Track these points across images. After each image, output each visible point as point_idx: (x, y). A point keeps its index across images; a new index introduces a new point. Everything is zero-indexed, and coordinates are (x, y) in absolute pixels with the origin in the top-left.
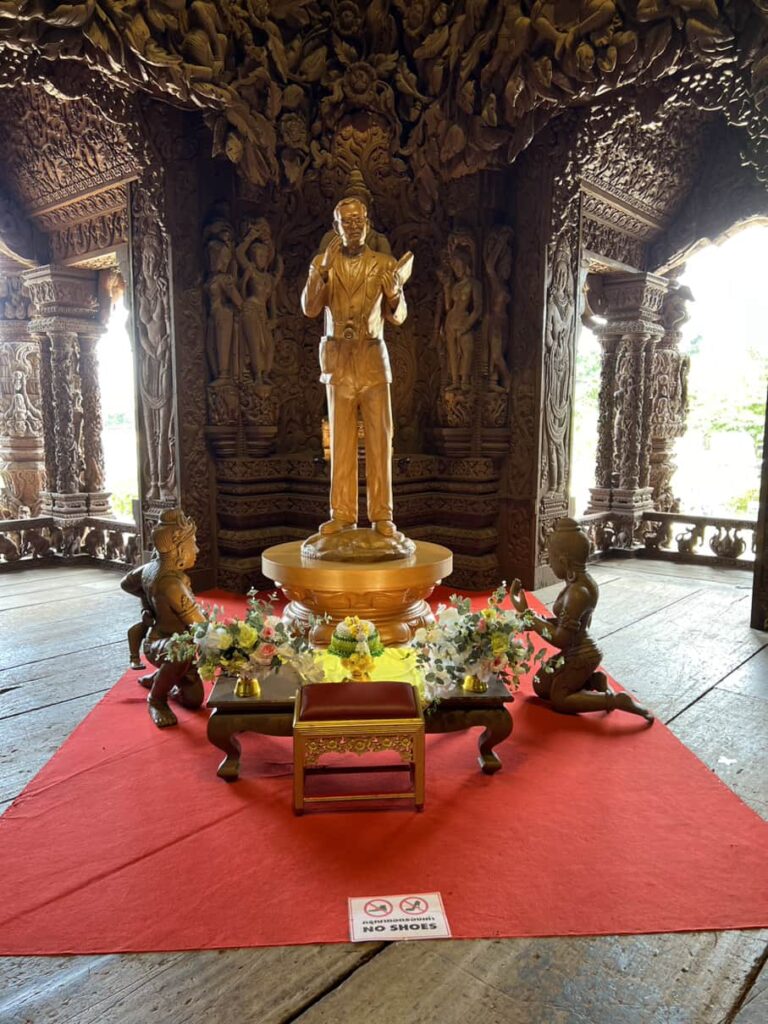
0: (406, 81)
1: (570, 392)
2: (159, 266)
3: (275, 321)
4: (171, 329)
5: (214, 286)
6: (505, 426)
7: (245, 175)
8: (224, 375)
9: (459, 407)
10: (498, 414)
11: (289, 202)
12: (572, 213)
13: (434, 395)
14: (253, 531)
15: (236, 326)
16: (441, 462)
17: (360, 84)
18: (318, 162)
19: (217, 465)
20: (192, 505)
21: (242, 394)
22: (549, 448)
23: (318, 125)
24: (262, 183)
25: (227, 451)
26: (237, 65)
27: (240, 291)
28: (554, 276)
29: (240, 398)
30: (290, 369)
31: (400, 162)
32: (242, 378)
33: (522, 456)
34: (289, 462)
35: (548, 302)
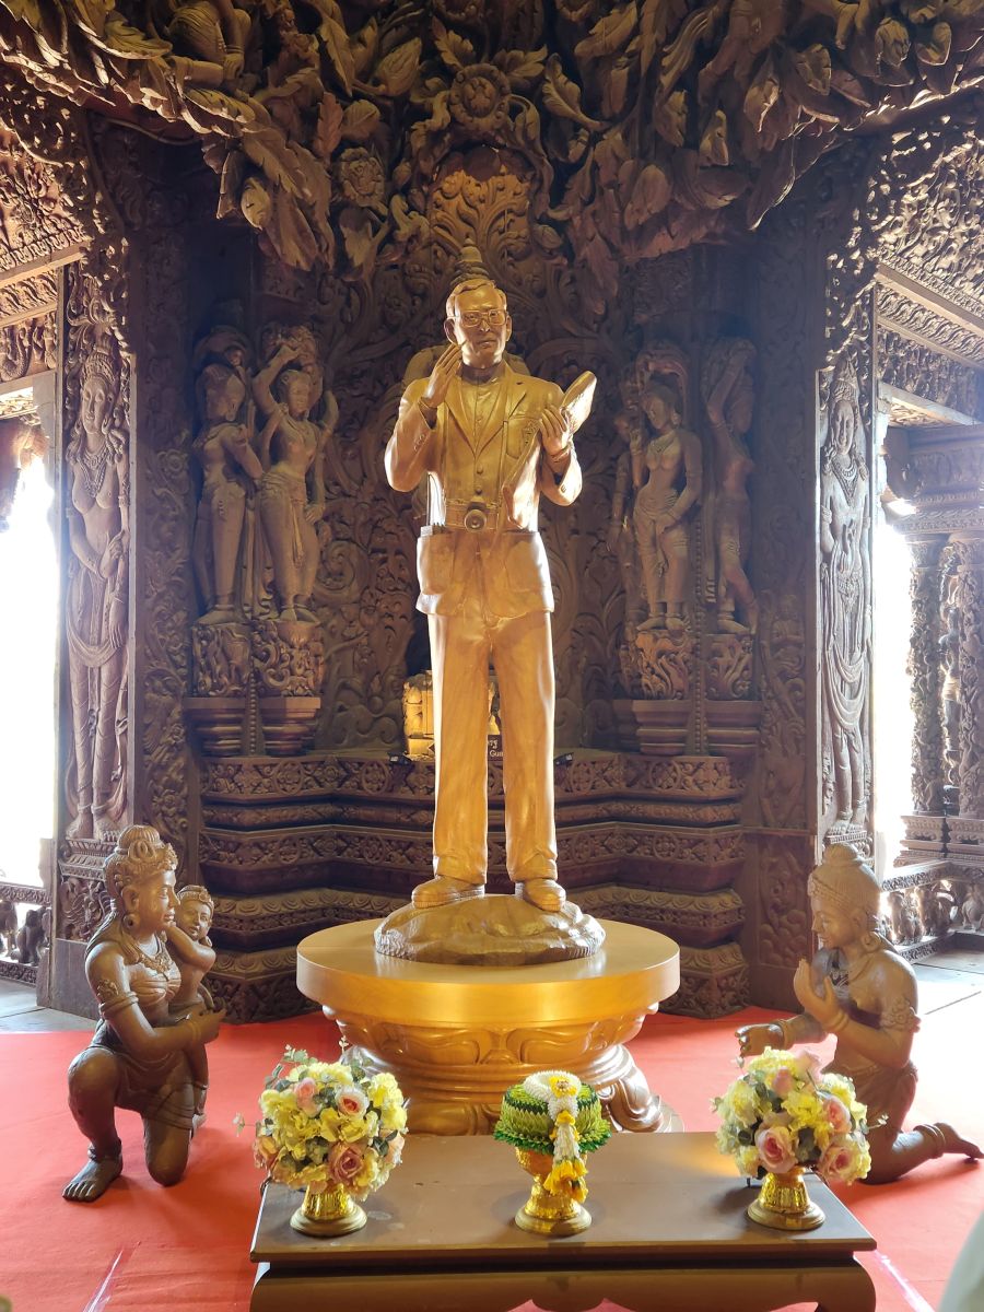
0: (561, 93)
1: (867, 636)
2: (111, 409)
3: (320, 508)
4: (128, 520)
5: (212, 445)
6: (749, 696)
7: (274, 250)
8: (224, 604)
9: (663, 660)
10: (737, 675)
11: (348, 302)
12: (858, 320)
13: (611, 641)
14: (268, 900)
15: (251, 515)
16: (629, 763)
17: (481, 101)
18: (405, 230)
19: (205, 770)
21: (257, 638)
22: (835, 739)
23: (404, 169)
24: (304, 266)
25: (226, 744)
26: (266, 64)
27: (258, 452)
28: (832, 426)
29: (253, 644)
30: (345, 593)
31: (549, 230)
32: (258, 610)
33: (785, 753)
34: (341, 763)
35: (822, 471)
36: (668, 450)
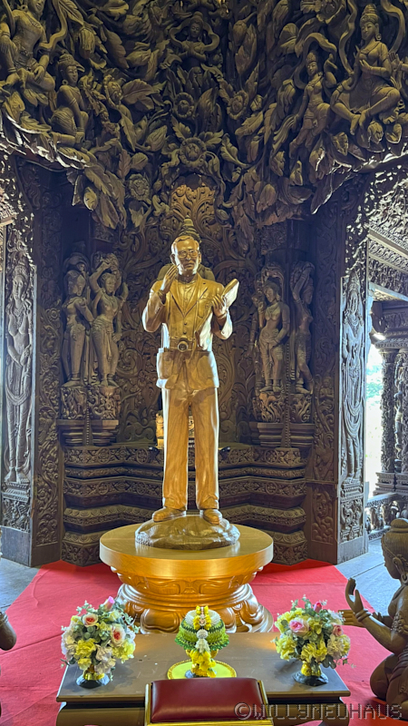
0: (229, 151)
1: (362, 395)
2: (26, 290)
3: (120, 335)
4: (33, 340)
5: (70, 306)
6: (309, 422)
7: (99, 220)
8: (75, 378)
9: (271, 405)
10: (304, 412)
11: (134, 243)
12: (360, 255)
13: (249, 395)
14: (93, 510)
15: (88, 338)
16: (256, 451)
17: (193, 154)
18: (158, 211)
19: (66, 452)
20: (42, 487)
21: (90, 393)
22: (347, 441)
23: (158, 183)
24: (112, 226)
25: (74, 440)
26: (95, 136)
27: (92, 311)
28: (348, 301)
29: (88, 396)
30: (132, 372)
31: (223, 212)
32: (91, 380)
33: (325, 447)
34: (127, 449)
35: (343, 322)
36: (275, 311)
